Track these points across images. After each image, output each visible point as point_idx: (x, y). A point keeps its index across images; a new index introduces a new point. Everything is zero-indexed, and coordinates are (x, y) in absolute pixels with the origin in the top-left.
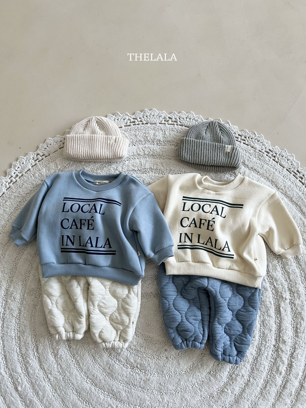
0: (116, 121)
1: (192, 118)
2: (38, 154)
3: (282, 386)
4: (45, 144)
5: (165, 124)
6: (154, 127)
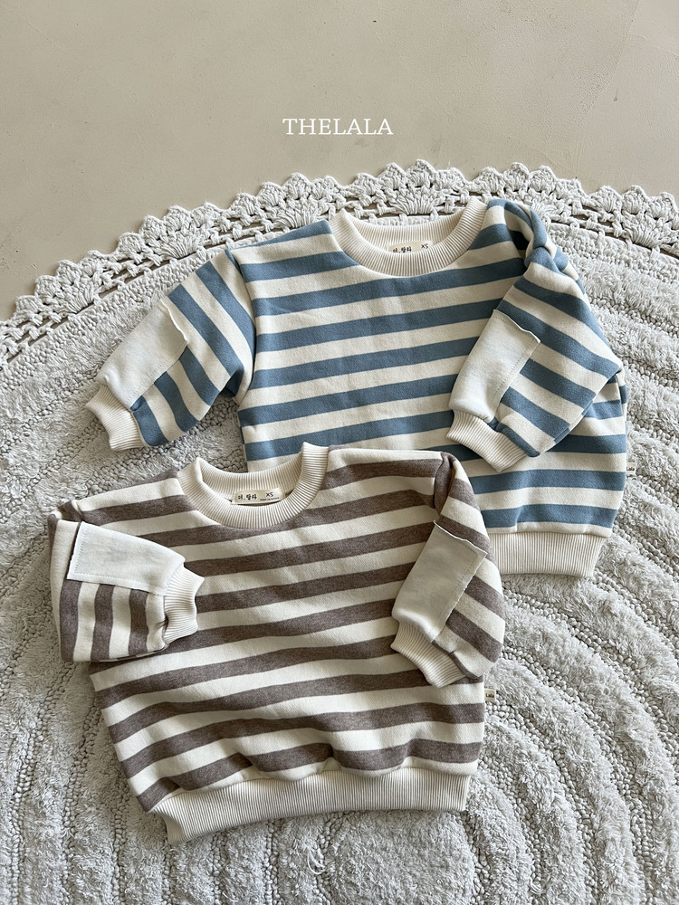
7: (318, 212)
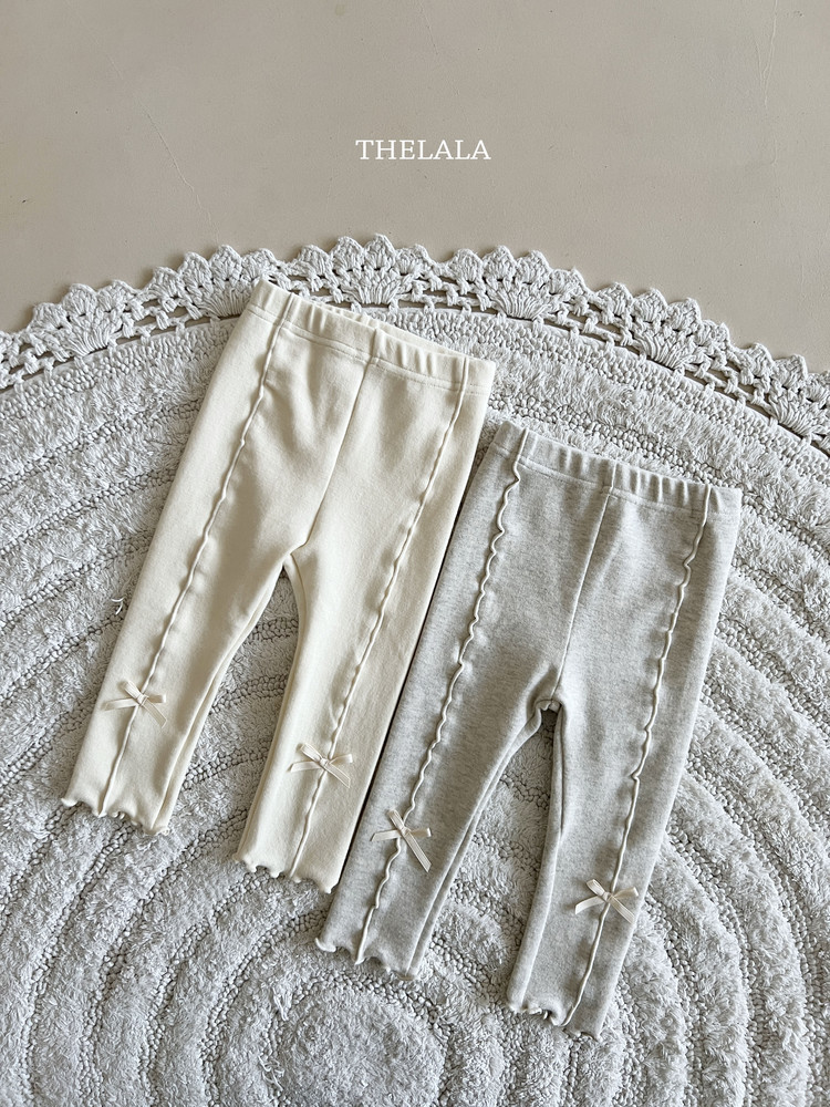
1: (686, 327)
4: (60, 306)
6: (520, 331)
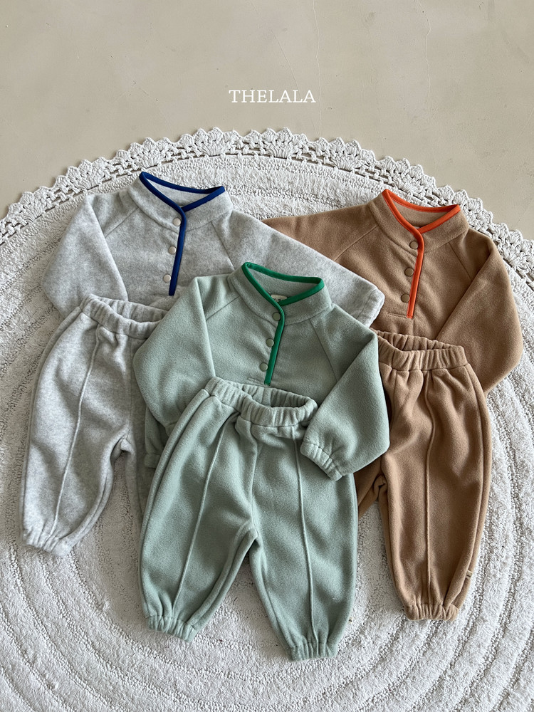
0: (147, 154)
1: (287, 139)
2: (8, 223)
3: (468, 629)
4: (19, 203)
5: (237, 154)
6: (216, 160)
7: (292, 152)
